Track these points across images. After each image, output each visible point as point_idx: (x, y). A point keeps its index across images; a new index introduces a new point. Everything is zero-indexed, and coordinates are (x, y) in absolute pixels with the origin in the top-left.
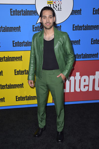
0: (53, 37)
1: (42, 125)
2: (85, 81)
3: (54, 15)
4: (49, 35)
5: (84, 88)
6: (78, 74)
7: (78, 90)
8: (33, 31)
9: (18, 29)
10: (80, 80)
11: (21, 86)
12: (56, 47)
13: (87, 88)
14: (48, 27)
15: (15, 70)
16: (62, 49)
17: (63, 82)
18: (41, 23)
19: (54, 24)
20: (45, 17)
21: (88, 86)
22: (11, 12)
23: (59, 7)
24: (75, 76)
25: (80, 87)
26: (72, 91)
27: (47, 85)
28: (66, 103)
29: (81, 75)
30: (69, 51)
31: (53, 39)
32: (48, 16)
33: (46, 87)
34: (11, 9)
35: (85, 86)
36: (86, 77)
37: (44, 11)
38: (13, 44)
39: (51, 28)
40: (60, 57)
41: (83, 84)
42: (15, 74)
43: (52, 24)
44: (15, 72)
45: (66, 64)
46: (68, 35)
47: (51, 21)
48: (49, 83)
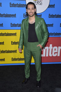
0: (34, 21)
1: (27, 76)
2: (55, 50)
3: (35, 7)
4: (32, 20)
5: (55, 54)
6: (51, 45)
7: (51, 55)
8: (24, 17)
9: (14, 16)
10: (52, 49)
11: (15, 51)
12: (37, 28)
13: (56, 54)
14: (31, 15)
15: (12, 42)
16: (40, 29)
17: (41, 50)
18: (27, 13)
19: (35, 13)
20: (29, 9)
21: (57, 53)
22: (10, 5)
23: (41, 2)
24: (49, 46)
25: (52, 54)
26: (47, 56)
27: (31, 52)
28: (43, 63)
29: (53, 46)
30: (45, 30)
31: (35, 23)
32: (31, 8)
33: (30, 53)
34: (10, 3)
35: (55, 53)
36: (56, 47)
37: (28, 5)
38: (11, 25)
39: (33, 16)
40: (39, 34)
41: (54, 51)
42: (12, 44)
43: (34, 13)
44: (12, 43)
45: (43, 38)
46: (44, 20)
47: (33, 11)
48: (32, 50)
